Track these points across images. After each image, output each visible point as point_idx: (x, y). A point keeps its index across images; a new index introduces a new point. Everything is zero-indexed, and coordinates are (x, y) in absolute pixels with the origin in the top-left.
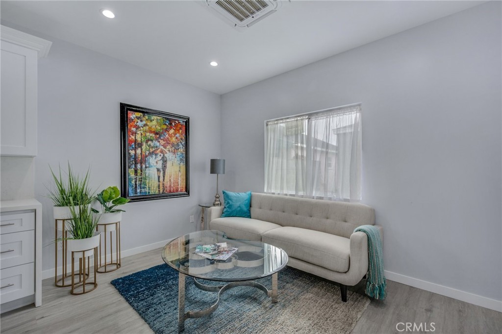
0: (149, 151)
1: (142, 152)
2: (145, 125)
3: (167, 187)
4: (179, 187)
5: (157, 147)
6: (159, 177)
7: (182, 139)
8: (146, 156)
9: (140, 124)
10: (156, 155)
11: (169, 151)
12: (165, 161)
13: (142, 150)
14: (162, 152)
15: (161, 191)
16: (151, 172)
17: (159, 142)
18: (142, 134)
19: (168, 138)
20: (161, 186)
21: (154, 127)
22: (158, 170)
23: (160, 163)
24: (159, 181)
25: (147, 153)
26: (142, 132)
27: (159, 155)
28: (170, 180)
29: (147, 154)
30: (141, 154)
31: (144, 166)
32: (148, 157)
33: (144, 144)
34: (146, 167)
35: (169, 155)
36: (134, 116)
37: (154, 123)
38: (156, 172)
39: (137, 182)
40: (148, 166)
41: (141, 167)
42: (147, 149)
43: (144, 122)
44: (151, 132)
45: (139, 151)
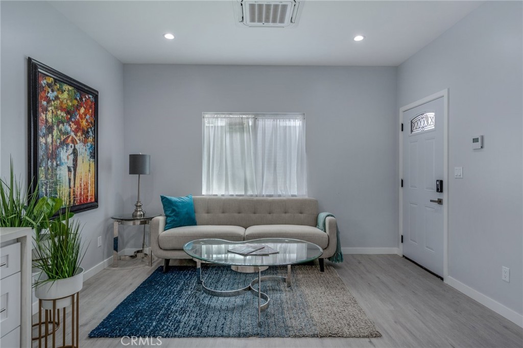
0: (60, 139)
1: (52, 141)
2: (57, 98)
3: (77, 195)
4: (89, 194)
5: (68, 133)
6: (70, 180)
7: (92, 123)
8: (57, 148)
9: (51, 95)
10: (67, 145)
11: (80, 140)
12: (75, 155)
13: (53, 136)
14: (73, 141)
15: (72, 203)
16: (62, 172)
17: (70, 125)
18: (53, 112)
19: (79, 120)
20: (72, 194)
21: (65, 101)
22: (69, 169)
23: (71, 157)
24: (70, 188)
25: (59, 141)
26: (53, 108)
27: (70, 146)
28: (81, 186)
29: (58, 144)
30: (52, 143)
31: (55, 163)
32: (59, 150)
33: (55, 128)
34: (57, 165)
35: (80, 146)
36: (45, 81)
37: (65, 95)
38: (67, 173)
39: (48, 189)
40: (59, 163)
41: (52, 164)
42: (58, 137)
43: (55, 93)
44: (62, 110)
45: (49, 140)
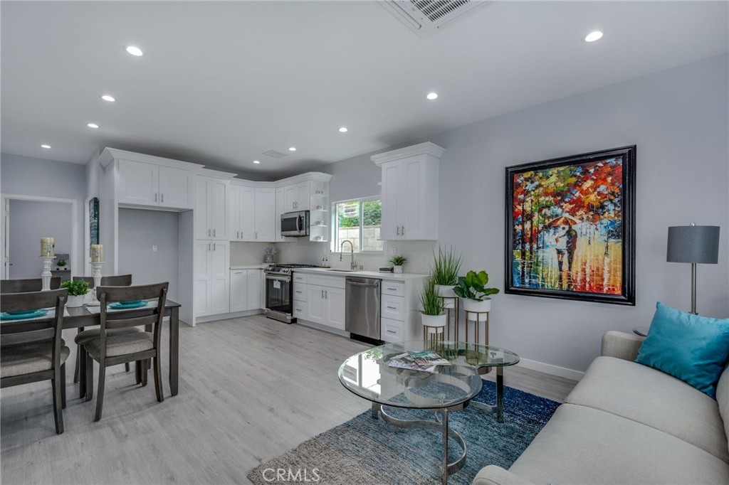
0: (544, 222)
1: (532, 226)
2: (537, 187)
3: (575, 281)
4: (605, 282)
5: (557, 216)
6: (560, 263)
7: (613, 194)
8: (539, 232)
9: (530, 186)
10: (556, 228)
11: (582, 219)
12: (572, 237)
13: (532, 223)
15: (565, 286)
16: (545, 255)
17: (561, 207)
18: (532, 201)
19: (579, 198)
20: (564, 277)
21: (553, 185)
22: (559, 252)
23: (564, 239)
24: (561, 270)
25: (541, 226)
26: (532, 197)
27: (560, 229)
28: (584, 270)
29: (540, 228)
30: (531, 229)
31: (535, 246)
32: (542, 233)
33: (536, 214)
34: (538, 248)
35: (581, 227)
36: (522, 178)
37: (553, 179)
38: (556, 255)
39: (525, 268)
40: (541, 245)
41: (531, 247)
42: (540, 221)
43: (537, 183)
44: (546, 194)
45: (527, 226)
